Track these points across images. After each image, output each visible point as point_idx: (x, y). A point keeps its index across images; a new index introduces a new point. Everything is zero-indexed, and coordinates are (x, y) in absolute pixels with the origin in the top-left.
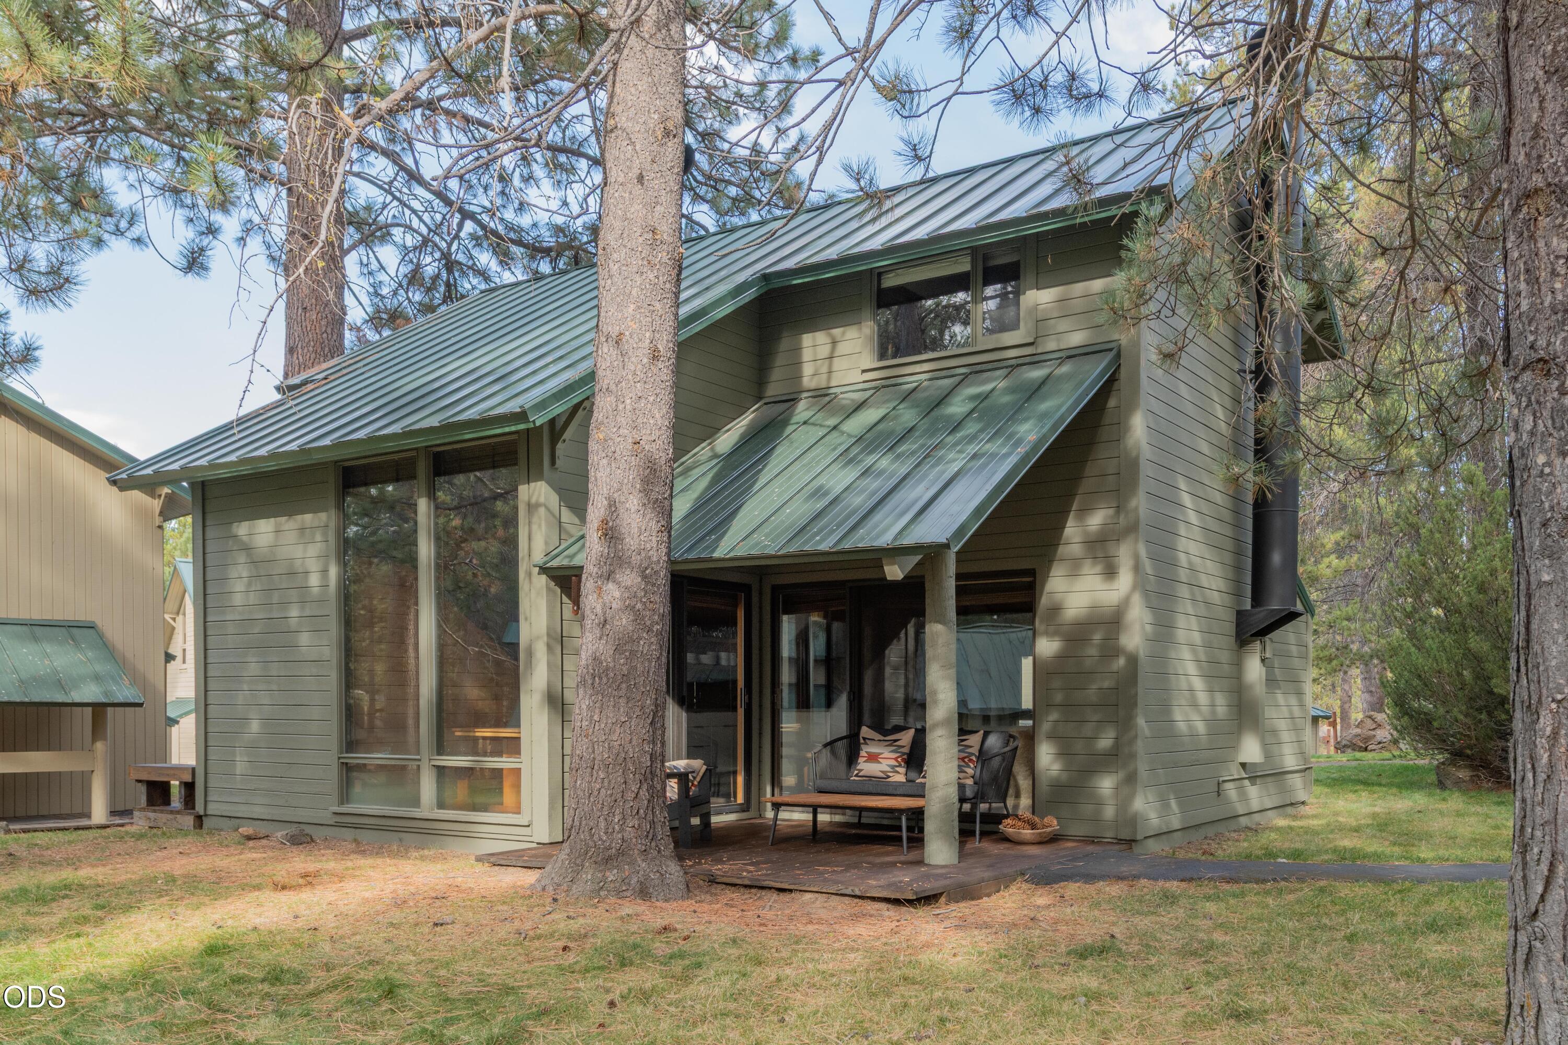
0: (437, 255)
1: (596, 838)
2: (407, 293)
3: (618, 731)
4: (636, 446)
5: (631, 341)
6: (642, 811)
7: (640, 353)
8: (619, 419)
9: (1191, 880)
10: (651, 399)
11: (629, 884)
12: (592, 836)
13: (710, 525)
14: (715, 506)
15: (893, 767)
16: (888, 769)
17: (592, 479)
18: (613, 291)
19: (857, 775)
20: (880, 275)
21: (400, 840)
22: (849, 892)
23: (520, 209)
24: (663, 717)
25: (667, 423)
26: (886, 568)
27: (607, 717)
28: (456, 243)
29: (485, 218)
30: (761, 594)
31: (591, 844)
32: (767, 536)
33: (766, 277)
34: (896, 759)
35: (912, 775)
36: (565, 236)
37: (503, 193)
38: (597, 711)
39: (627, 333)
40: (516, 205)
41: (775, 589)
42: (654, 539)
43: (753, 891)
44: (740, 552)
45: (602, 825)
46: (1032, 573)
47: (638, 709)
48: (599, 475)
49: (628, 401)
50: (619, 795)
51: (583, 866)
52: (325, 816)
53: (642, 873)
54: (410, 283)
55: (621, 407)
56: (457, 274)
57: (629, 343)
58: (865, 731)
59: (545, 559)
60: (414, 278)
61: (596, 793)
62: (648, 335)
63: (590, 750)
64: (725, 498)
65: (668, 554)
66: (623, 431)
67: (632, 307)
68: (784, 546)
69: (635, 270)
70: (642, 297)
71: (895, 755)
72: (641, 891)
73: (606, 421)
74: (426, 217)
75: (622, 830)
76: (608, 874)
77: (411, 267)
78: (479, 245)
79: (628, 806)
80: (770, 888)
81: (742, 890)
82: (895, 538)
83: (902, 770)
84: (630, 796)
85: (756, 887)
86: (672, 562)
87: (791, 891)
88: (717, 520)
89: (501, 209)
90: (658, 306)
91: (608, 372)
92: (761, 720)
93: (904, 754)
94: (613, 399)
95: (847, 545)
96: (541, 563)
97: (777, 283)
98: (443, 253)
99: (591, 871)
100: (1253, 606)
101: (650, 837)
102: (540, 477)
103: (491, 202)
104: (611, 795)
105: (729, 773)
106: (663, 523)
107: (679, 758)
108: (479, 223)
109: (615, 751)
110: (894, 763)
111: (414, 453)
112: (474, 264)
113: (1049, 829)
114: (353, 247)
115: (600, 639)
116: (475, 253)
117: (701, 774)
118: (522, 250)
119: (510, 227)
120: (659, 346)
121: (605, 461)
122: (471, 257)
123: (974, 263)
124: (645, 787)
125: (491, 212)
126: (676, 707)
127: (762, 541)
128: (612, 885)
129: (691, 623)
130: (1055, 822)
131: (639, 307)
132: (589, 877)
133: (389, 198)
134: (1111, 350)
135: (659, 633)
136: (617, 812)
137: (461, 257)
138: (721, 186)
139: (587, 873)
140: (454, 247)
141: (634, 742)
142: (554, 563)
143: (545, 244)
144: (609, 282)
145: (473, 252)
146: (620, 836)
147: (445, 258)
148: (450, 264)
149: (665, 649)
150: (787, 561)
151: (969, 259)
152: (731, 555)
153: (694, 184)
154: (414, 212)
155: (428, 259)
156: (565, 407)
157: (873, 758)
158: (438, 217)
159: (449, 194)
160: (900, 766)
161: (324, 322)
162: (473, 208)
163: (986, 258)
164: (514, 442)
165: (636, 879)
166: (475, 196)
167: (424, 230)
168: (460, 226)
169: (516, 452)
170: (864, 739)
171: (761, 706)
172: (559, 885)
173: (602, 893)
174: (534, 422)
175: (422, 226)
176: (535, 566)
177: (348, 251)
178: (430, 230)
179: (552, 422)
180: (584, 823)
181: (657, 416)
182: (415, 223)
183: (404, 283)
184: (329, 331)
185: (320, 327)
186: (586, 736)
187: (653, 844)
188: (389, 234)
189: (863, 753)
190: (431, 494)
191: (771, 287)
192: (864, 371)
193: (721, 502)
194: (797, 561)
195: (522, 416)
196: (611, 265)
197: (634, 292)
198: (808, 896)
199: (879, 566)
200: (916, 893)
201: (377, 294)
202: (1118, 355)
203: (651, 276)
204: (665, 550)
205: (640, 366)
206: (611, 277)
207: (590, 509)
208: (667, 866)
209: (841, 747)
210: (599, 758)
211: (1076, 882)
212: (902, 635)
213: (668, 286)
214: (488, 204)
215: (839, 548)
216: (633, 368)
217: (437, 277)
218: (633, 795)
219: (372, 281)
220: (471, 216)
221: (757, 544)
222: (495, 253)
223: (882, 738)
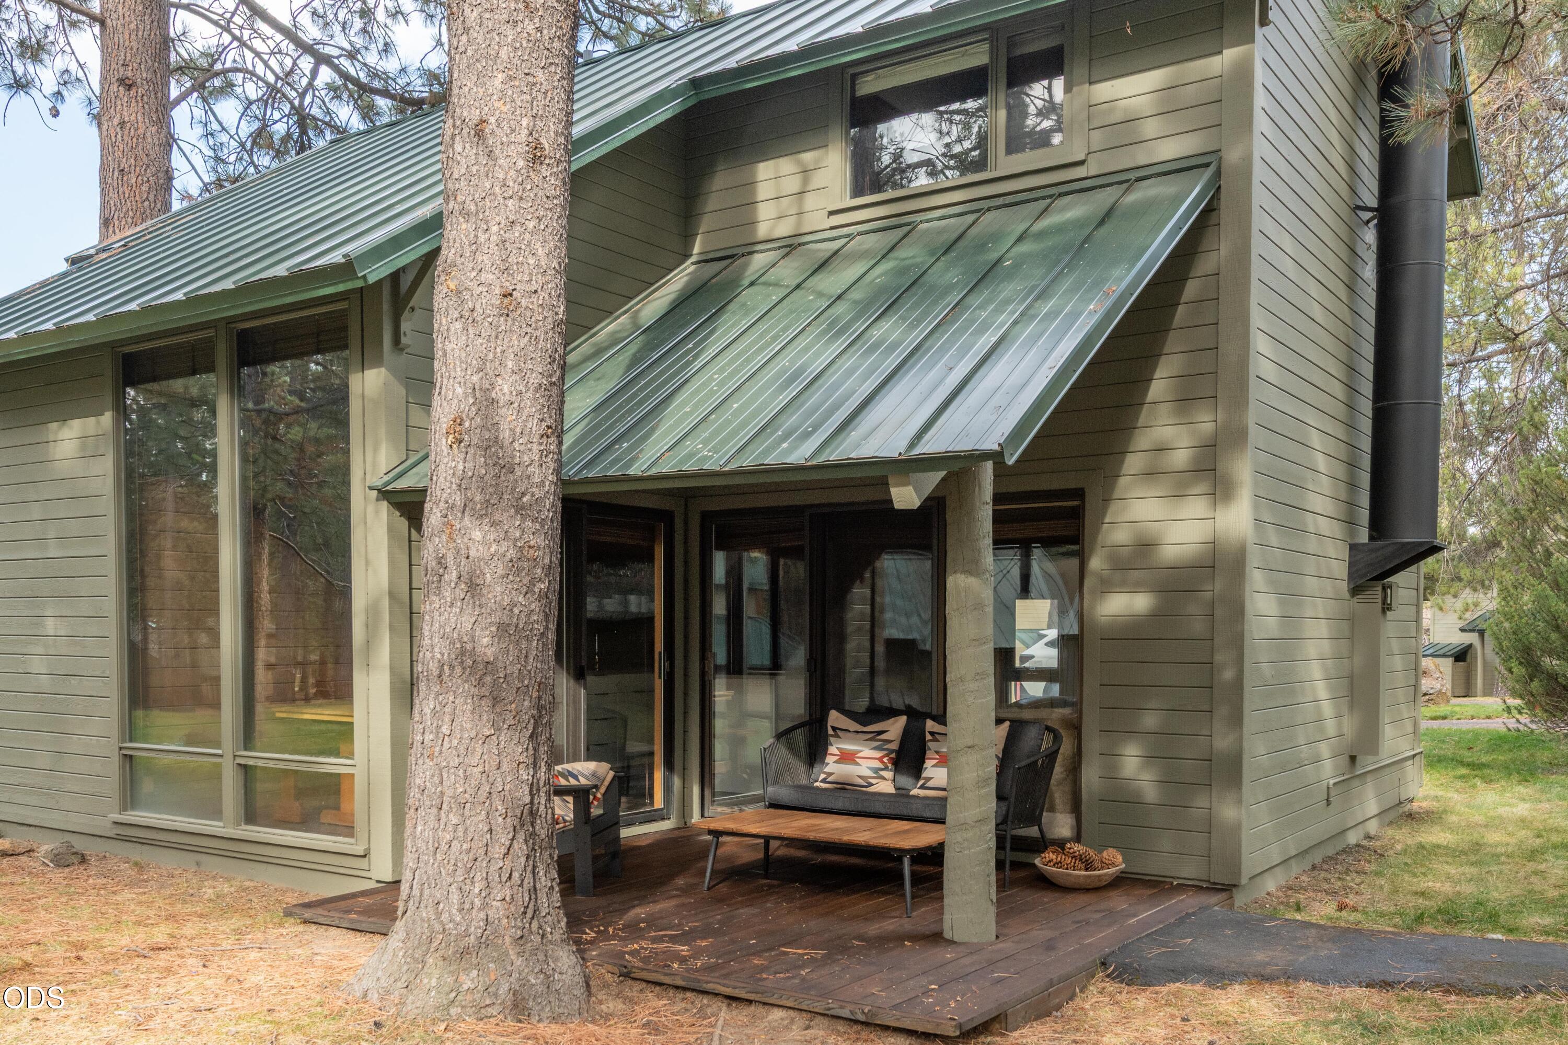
0: (287, 108)
1: (445, 917)
2: (251, 156)
3: (479, 751)
4: (506, 301)
5: (498, 132)
6: (516, 875)
7: (512, 150)
8: (480, 257)
9: (1386, 985)
10: (531, 225)
11: (496, 995)
12: (439, 914)
13: (621, 428)
14: (628, 401)
15: (876, 770)
16: (870, 773)
17: (439, 354)
18: (470, 53)
19: (824, 781)
20: (854, 77)
21: (198, 864)
22: (845, 1013)
23: (385, 51)
24: (550, 724)
25: (555, 264)
26: (894, 491)
27: (462, 729)
28: (310, 93)
29: (345, 63)
30: (686, 522)
31: (438, 927)
32: (705, 442)
33: (696, 83)
34: (880, 760)
35: (905, 781)
36: (441, 84)
37: (364, 31)
38: (447, 719)
39: (492, 120)
40: (381, 46)
41: (706, 517)
42: (535, 447)
43: (689, 994)
44: (665, 468)
45: (455, 897)
46: (1079, 494)
47: (509, 716)
48: (449, 347)
49: (495, 229)
50: (482, 851)
51: (424, 962)
52: (102, 825)
53: (515, 975)
54: (254, 143)
55: (482, 238)
56: (311, 133)
57: (497, 135)
58: (835, 718)
59: (386, 478)
60: (261, 137)
61: (444, 847)
62: (525, 122)
63: (436, 779)
64: (641, 390)
65: (557, 471)
66: (486, 277)
67: (501, 77)
68: (732, 457)
69: (505, 17)
70: (515, 61)
71: (878, 754)
72: (515, 1006)
73: (459, 262)
74: (273, 63)
75: (485, 906)
76: (463, 977)
77: (256, 125)
78: (339, 98)
79: (494, 867)
80: (717, 995)
81: (671, 992)
82: (912, 445)
83: (889, 774)
84: (497, 851)
85: (693, 990)
86: (564, 483)
87: (750, 1002)
88: (630, 420)
89: (363, 51)
90: (541, 76)
91: (463, 183)
92: (686, 694)
93: (892, 751)
94: (470, 227)
95: (834, 455)
96: (379, 483)
97: (712, 92)
98: (293, 107)
99: (436, 973)
100: (1372, 538)
101: (529, 915)
102: (378, 362)
103: (350, 43)
104: (469, 851)
105: (642, 755)
106: (549, 422)
107: (575, 759)
108: (336, 69)
109: (474, 783)
110: (878, 765)
111: (211, 333)
112: (332, 119)
113: (1112, 870)
114: (183, 97)
115: (452, 605)
116: (333, 106)
117: (606, 783)
118: (389, 102)
119: (374, 74)
120: (543, 140)
121: (458, 325)
122: (328, 112)
123: (994, 53)
124: (521, 836)
125: (352, 55)
126: (572, 682)
127: (699, 451)
128: (469, 997)
129: (591, 559)
130: (1120, 858)
131: (511, 78)
132: (434, 982)
133: (227, 38)
134: (1207, 165)
135: (543, 595)
136: (478, 877)
137: (315, 111)
138: (628, 17)
139: (430, 975)
140: (308, 99)
141: (505, 767)
142: (402, 484)
143: (416, 95)
144: (464, 38)
145: (330, 106)
146: (482, 915)
147: (298, 113)
148: (303, 119)
149: (553, 620)
150: (737, 481)
151: (986, 47)
152: (654, 471)
153: (596, 16)
154: (257, 54)
155: (277, 115)
156: (413, 256)
157: (847, 758)
158: (288, 62)
159: (300, 34)
160: (886, 769)
161: (145, 188)
162: (328, 50)
163: (1011, 44)
164: (343, 314)
165: (506, 987)
166: (332, 36)
167: (271, 78)
168: (314, 73)
169: (345, 329)
170: (834, 729)
171: (686, 675)
172: (388, 992)
173: (454, 1011)
174: (364, 277)
175: (268, 72)
176: (371, 488)
177: (178, 101)
178: (278, 78)
179: (395, 277)
180: (427, 892)
181: (540, 252)
182: (260, 69)
183: (248, 145)
184: (152, 197)
185: (140, 193)
186: (431, 757)
187: (535, 925)
188: (231, 85)
189: (833, 749)
190: (237, 389)
191: (702, 97)
192: (831, 213)
193: (635, 395)
194: (752, 480)
195: (347, 268)
196: (467, 11)
197: (503, 54)
198: (777, 1014)
199: (884, 484)
200: (960, 1026)
201: (218, 159)
202: (1218, 174)
203: (530, 28)
204: (552, 466)
205: (512, 173)
206: (466, 30)
207: (436, 401)
208: (556, 960)
209: (800, 736)
210: (449, 793)
211: (1193, 982)
212: (867, 575)
213: (557, 44)
214: (347, 46)
215: (821, 459)
216: (501, 176)
217: (289, 135)
218: (503, 850)
219: (211, 143)
220: (327, 60)
221: (691, 455)
222: (357, 107)
223: (860, 728)
